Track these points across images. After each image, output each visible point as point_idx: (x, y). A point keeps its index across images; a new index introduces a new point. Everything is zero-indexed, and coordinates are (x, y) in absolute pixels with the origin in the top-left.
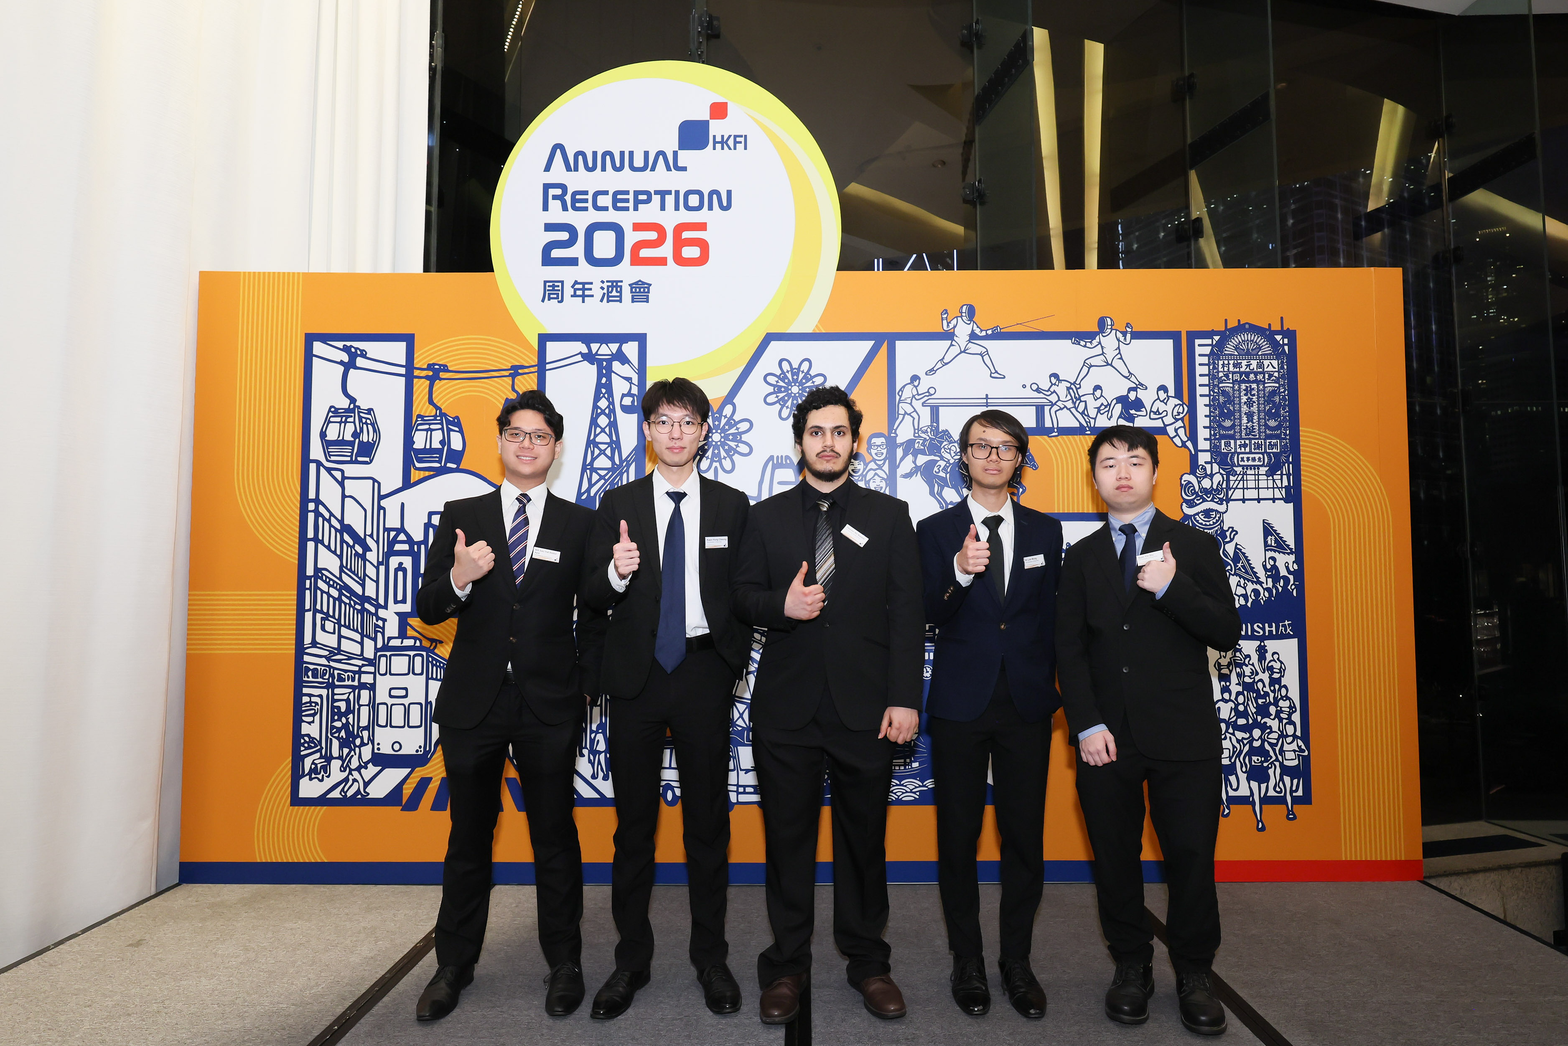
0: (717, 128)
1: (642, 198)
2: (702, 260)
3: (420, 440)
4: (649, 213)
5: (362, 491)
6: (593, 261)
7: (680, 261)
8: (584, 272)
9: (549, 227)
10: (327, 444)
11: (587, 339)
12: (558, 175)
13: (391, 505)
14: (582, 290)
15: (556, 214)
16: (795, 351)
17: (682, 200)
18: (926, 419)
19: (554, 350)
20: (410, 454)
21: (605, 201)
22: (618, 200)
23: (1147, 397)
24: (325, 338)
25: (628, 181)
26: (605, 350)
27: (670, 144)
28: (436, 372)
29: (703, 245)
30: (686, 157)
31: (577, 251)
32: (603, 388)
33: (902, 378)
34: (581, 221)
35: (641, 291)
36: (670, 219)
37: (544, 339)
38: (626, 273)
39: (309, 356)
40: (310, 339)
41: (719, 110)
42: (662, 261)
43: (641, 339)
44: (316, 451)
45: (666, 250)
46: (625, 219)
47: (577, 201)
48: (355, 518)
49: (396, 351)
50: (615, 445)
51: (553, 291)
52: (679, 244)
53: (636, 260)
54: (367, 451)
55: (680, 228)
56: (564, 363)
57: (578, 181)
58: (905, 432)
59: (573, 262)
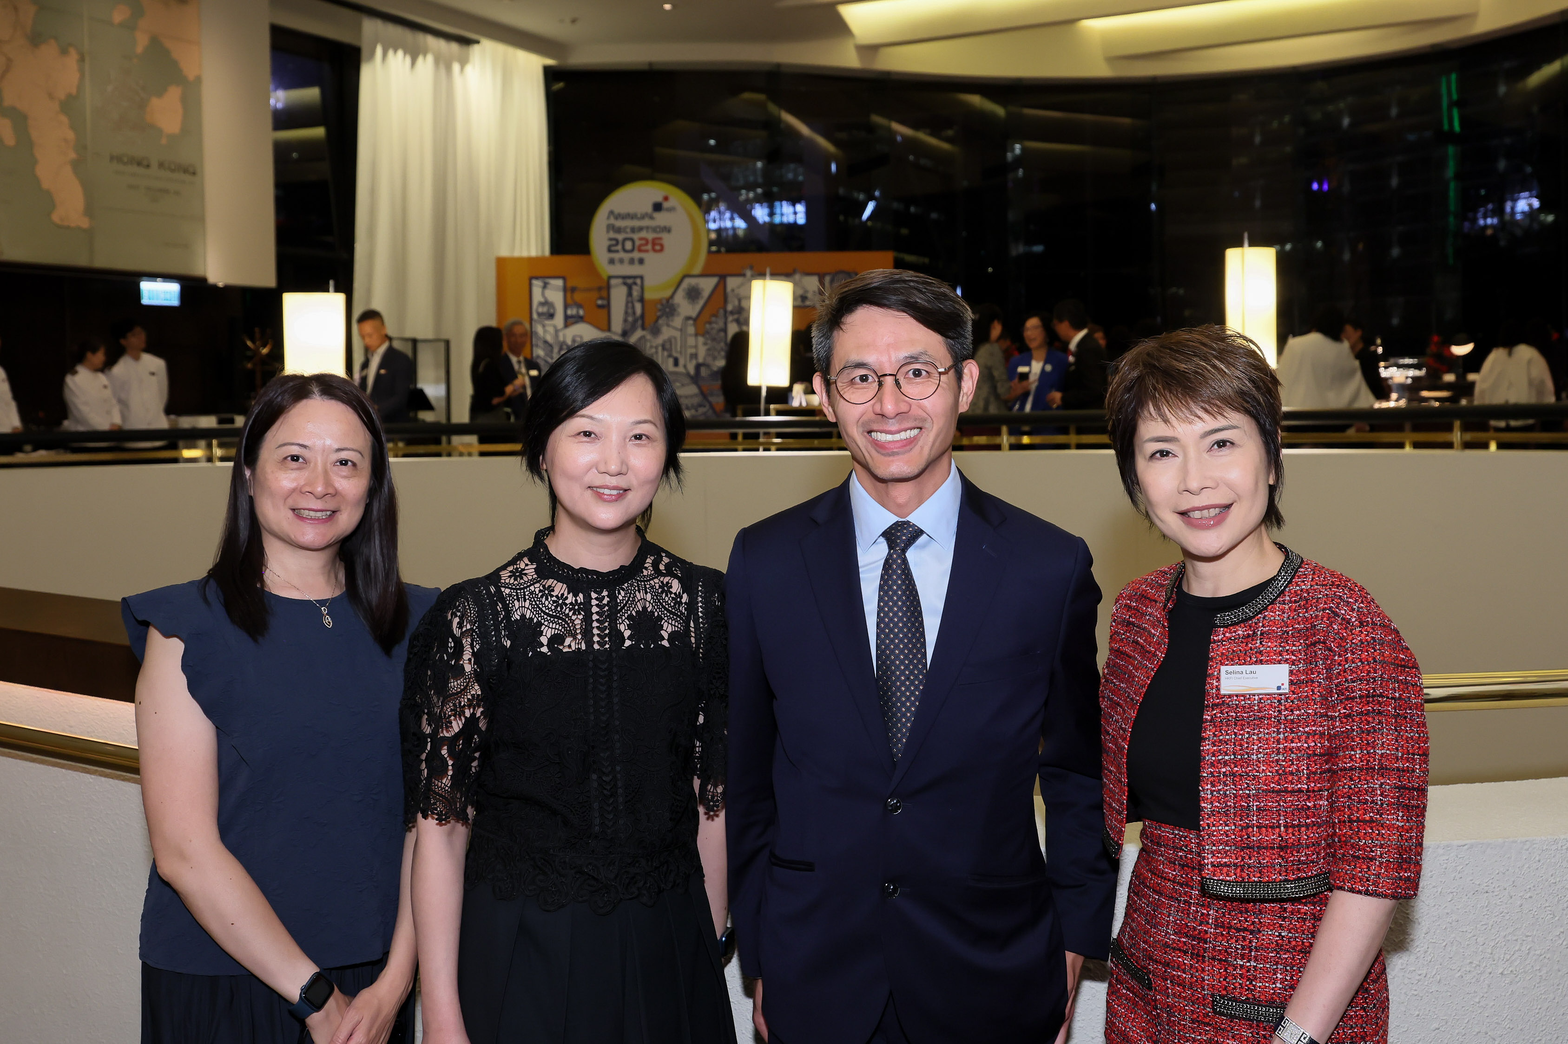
0: (666, 205)
1: (641, 229)
2: (662, 250)
3: (569, 312)
4: (643, 234)
5: (551, 330)
6: (625, 251)
7: (655, 250)
8: (622, 255)
9: (611, 239)
10: (539, 314)
11: (624, 277)
12: (612, 221)
13: (561, 335)
14: (621, 261)
15: (612, 235)
16: (693, 281)
17: (654, 230)
18: (736, 303)
19: (613, 282)
20: (567, 317)
21: (628, 230)
22: (633, 230)
23: (809, 295)
24: (537, 278)
25: (636, 223)
26: (630, 281)
27: (649, 209)
28: (573, 290)
29: (662, 246)
30: (657, 215)
31: (619, 247)
32: (630, 294)
33: (729, 289)
34: (620, 237)
35: (641, 261)
36: (650, 236)
37: (610, 277)
38: (636, 255)
39: (530, 285)
40: (531, 279)
41: (666, 199)
42: (647, 251)
43: (642, 278)
44: (535, 316)
45: (649, 247)
46: (636, 236)
47: (618, 230)
48: (549, 338)
49: (560, 283)
50: (634, 313)
51: (612, 261)
52: (654, 244)
53: (640, 250)
54: (551, 316)
55: (654, 240)
56: (617, 286)
57: (620, 223)
58: (730, 307)
59: (617, 251)
